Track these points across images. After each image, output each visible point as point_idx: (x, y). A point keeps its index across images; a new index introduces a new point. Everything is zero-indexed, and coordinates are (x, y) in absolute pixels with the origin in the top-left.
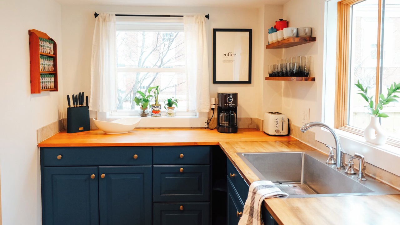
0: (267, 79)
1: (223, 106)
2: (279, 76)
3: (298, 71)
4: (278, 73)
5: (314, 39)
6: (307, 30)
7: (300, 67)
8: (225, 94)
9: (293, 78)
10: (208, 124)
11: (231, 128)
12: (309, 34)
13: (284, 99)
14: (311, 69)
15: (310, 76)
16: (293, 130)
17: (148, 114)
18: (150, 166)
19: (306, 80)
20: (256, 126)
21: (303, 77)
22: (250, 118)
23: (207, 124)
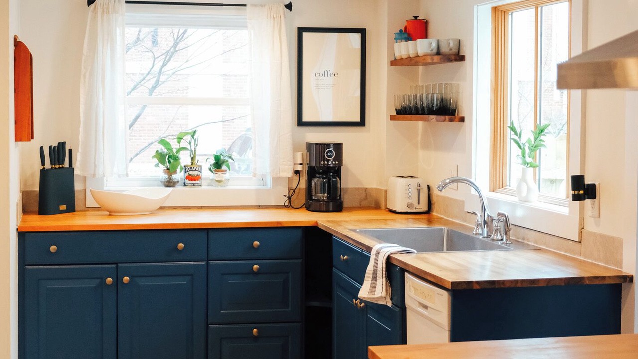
0: (392, 118)
1: (318, 165)
2: (411, 113)
3: (440, 107)
4: (410, 107)
5: (462, 58)
6: (451, 45)
7: (442, 100)
8: (321, 144)
9: (432, 117)
10: (289, 198)
11: (331, 204)
12: (455, 50)
13: (421, 153)
14: (459, 103)
15: (458, 114)
16: (436, 204)
17: (178, 182)
18: (204, 263)
19: (451, 120)
20: (374, 203)
21: (446, 116)
22: (364, 188)
23: (287, 199)
